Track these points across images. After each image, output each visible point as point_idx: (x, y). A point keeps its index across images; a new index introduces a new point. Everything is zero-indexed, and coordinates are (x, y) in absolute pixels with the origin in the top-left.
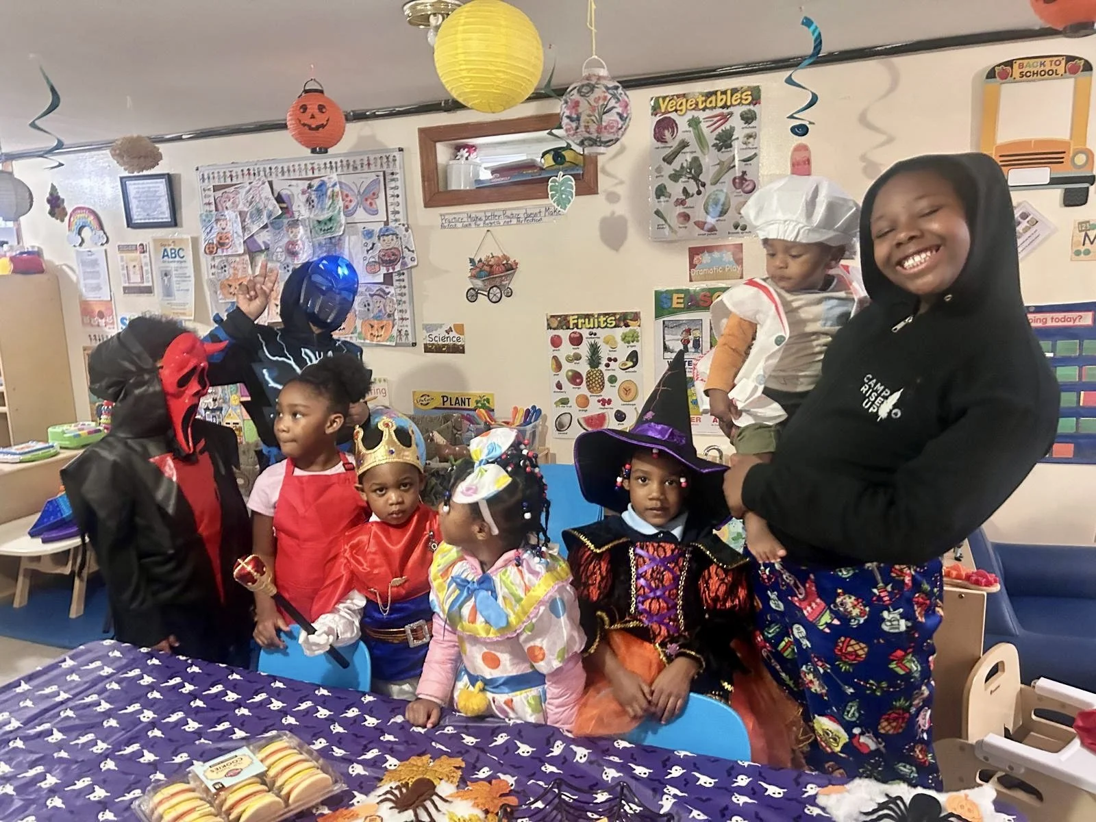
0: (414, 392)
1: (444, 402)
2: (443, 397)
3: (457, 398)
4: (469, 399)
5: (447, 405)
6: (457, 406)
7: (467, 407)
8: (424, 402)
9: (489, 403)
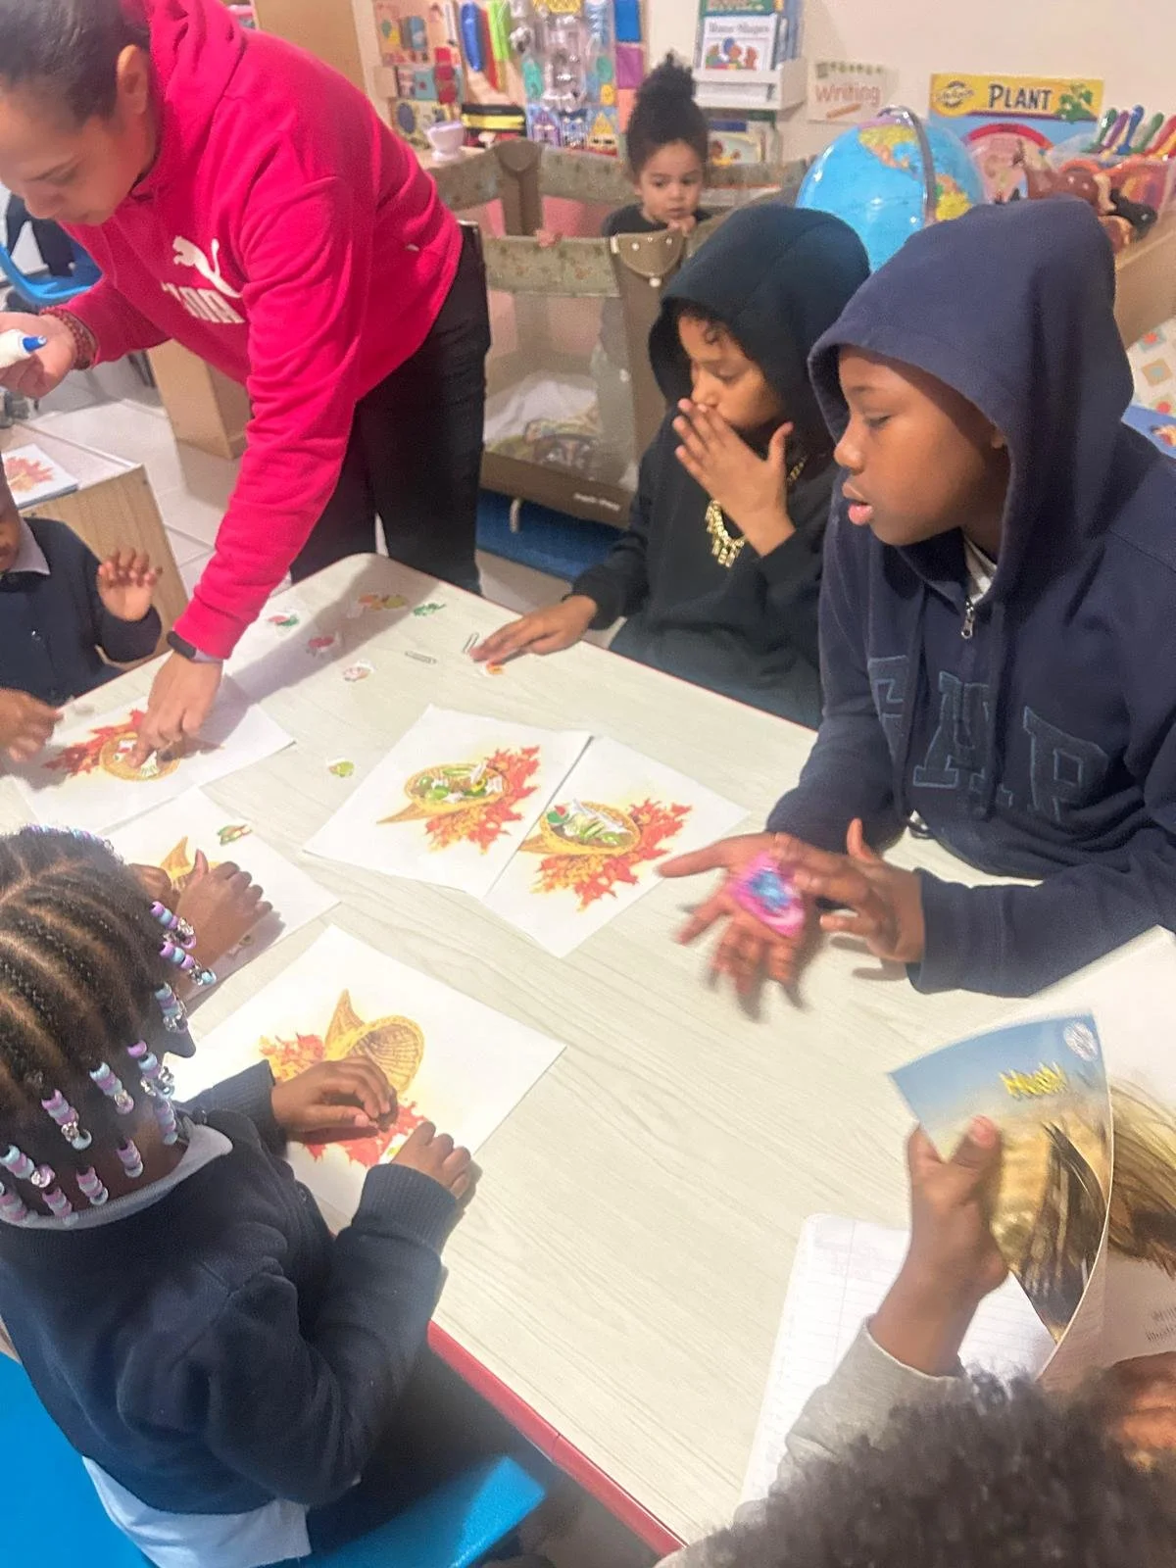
0: (934, 78)
1: (993, 99)
2: (993, 87)
3: (1022, 93)
4: (1047, 93)
5: (999, 107)
6: (1020, 109)
7: (1040, 111)
8: (952, 101)
9: (1088, 100)
